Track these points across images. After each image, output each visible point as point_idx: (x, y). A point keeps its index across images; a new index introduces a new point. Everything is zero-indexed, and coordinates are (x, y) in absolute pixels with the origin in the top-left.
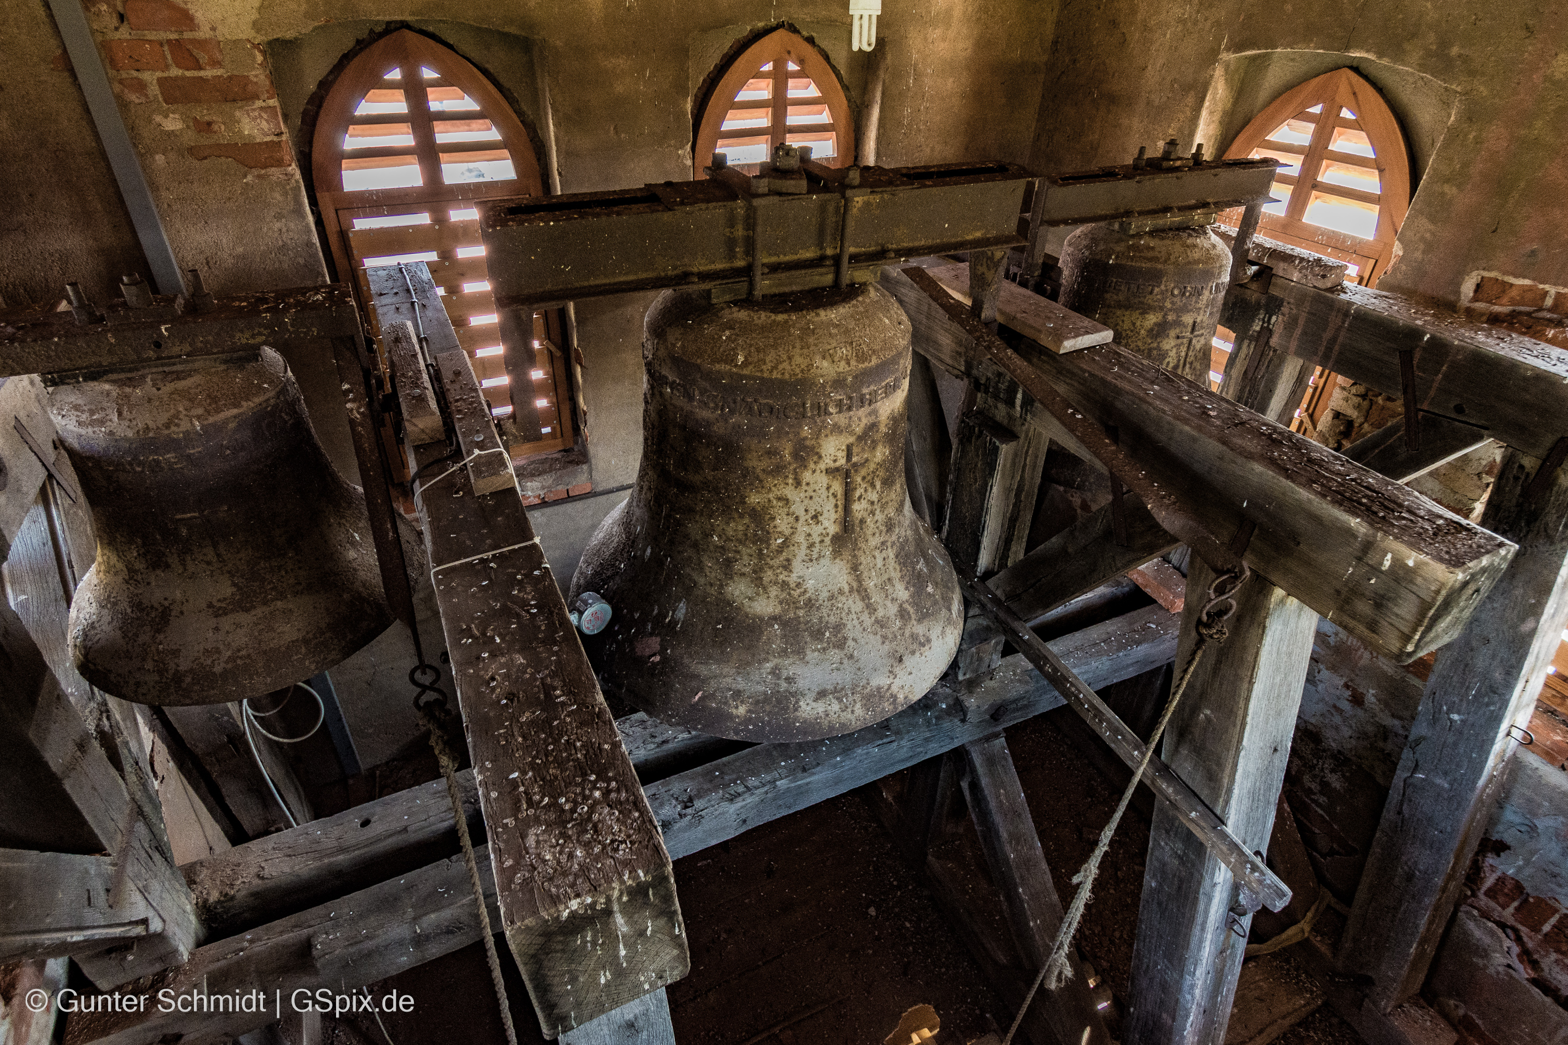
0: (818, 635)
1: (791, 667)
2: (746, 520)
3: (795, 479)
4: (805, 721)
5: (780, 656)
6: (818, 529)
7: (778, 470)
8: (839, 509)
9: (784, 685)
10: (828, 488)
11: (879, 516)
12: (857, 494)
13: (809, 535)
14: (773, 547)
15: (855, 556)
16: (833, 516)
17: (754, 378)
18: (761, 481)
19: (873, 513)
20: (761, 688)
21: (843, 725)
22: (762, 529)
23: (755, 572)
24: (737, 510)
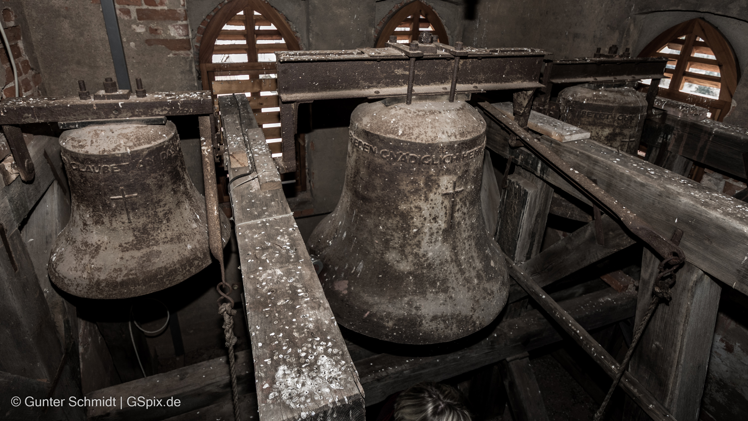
0: (433, 284)
1: (419, 301)
2: (398, 219)
3: (425, 197)
4: (425, 333)
5: (412, 295)
6: (435, 225)
7: (417, 191)
8: (448, 215)
9: (414, 311)
10: (442, 203)
11: (468, 222)
12: (457, 208)
13: (431, 228)
14: (412, 234)
15: (454, 242)
16: (444, 219)
17: (407, 142)
18: (407, 197)
19: (464, 219)
20: (402, 312)
21: (446, 337)
22: (407, 224)
23: (401, 247)
24: (393, 213)
